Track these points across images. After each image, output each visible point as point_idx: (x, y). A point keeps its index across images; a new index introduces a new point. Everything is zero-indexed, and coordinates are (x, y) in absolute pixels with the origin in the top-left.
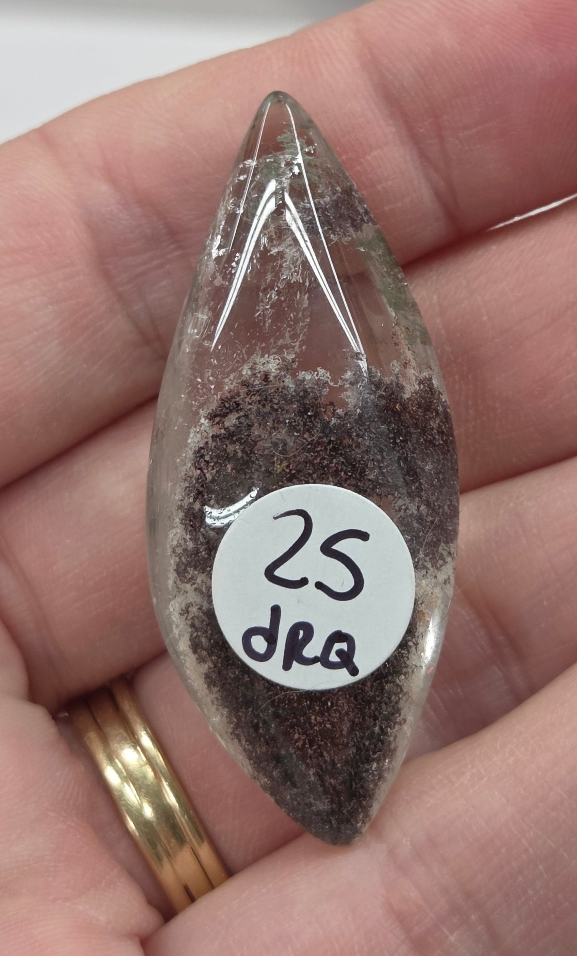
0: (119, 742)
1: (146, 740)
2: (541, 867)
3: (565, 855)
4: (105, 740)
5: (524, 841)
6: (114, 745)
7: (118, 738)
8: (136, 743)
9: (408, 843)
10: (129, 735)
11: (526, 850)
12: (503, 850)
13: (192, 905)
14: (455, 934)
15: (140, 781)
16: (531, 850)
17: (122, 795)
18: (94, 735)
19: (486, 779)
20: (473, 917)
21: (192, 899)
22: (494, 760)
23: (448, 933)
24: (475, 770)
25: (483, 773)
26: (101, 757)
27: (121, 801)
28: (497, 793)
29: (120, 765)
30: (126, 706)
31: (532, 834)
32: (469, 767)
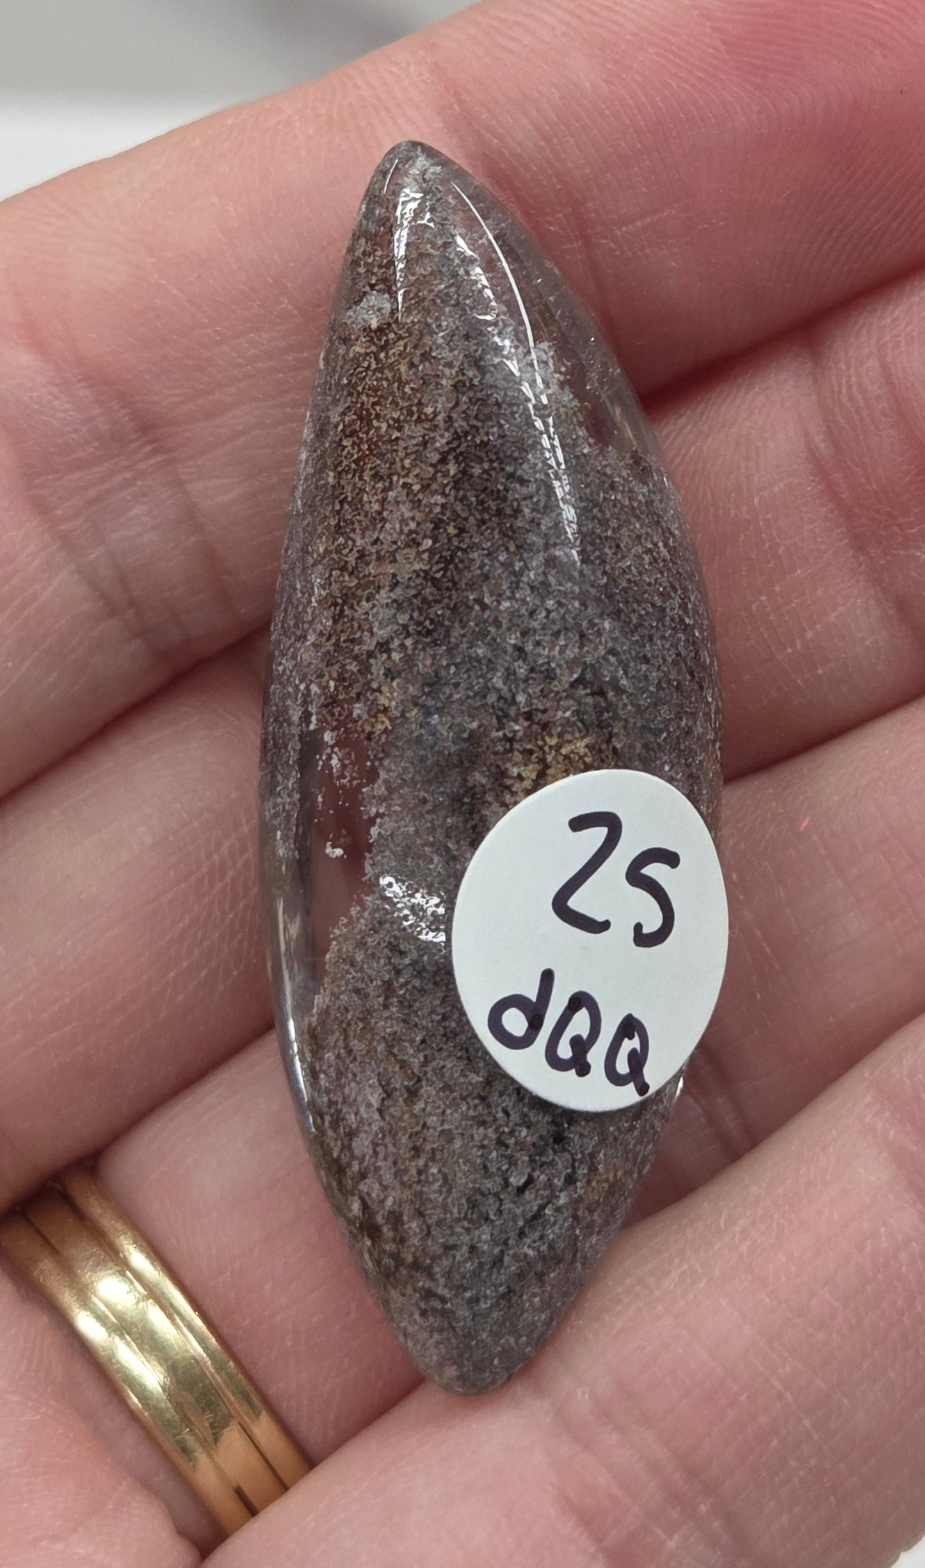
0: (94, 1270)
1: (138, 1259)
2: (807, 1423)
3: (845, 1401)
4: (68, 1269)
5: (775, 1382)
6: (87, 1276)
7: (91, 1263)
8: (123, 1266)
9: (587, 1396)
10: (109, 1255)
11: (780, 1396)
12: (743, 1398)
13: (252, 1520)
14: (676, 1538)
15: (140, 1327)
16: (788, 1396)
17: (112, 1357)
18: (51, 1266)
19: (704, 1280)
20: (703, 1508)
21: (252, 1511)
22: (717, 1248)
23: (664, 1537)
24: (685, 1267)
25: (700, 1270)
26: (67, 1299)
27: (112, 1364)
28: (724, 1304)
29: (102, 1307)
30: (96, 1209)
31: (788, 1370)
32: (676, 1260)
